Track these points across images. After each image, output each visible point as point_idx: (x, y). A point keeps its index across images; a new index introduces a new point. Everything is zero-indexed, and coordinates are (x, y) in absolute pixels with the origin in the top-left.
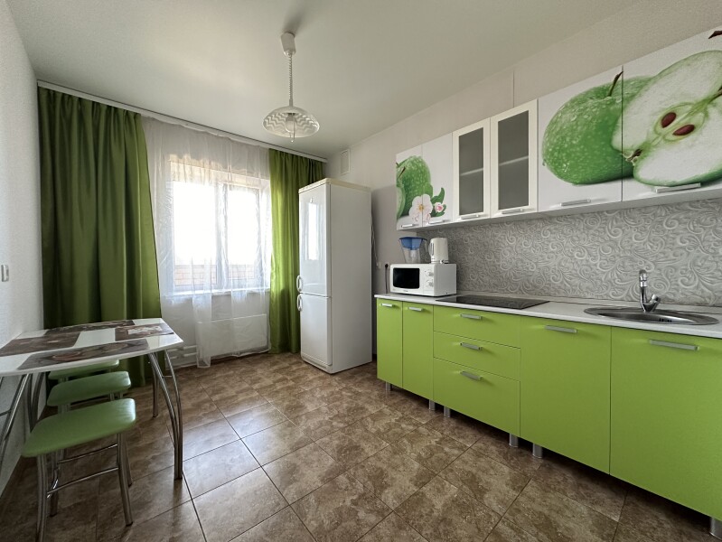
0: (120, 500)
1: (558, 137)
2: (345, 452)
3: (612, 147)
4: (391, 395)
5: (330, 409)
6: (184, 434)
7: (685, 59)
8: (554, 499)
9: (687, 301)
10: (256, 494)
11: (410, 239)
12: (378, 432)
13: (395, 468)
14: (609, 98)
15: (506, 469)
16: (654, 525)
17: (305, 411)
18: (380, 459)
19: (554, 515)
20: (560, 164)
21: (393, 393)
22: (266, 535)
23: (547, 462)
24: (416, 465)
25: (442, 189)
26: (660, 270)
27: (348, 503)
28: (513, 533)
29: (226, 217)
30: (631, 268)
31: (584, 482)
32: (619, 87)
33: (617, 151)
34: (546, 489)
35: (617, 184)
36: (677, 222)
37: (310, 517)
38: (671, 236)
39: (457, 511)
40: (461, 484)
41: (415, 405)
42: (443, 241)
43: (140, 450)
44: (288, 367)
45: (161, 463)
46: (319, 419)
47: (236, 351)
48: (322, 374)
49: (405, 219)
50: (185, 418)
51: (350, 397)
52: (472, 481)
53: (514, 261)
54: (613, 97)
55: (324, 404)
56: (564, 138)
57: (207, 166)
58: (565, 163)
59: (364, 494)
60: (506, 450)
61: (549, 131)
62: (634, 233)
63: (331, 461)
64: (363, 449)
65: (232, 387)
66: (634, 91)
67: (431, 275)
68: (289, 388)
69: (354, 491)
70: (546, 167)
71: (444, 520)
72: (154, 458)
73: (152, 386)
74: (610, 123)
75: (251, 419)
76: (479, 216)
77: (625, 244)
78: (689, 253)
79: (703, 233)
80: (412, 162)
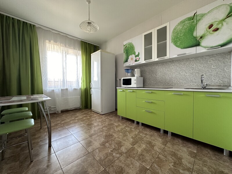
0: (29, 154)
1: (176, 34)
2: (108, 136)
3: (193, 36)
4: (122, 120)
5: (102, 124)
6: (52, 133)
7: (216, 7)
8: (176, 147)
9: (215, 85)
10: (78, 150)
11: (128, 69)
12: (119, 131)
13: (125, 140)
14: (192, 20)
15: (160, 140)
16: (207, 153)
17: (94, 125)
18: (119, 138)
19: (176, 152)
20: (177, 42)
21: (123, 119)
22: (82, 162)
23: (173, 137)
24: (132, 140)
25: (139, 53)
26: (207, 76)
27: (109, 151)
28: (164, 157)
29: (66, 63)
30: (198, 76)
31: (185, 142)
32: (195, 17)
33: (195, 37)
34: (173, 144)
35: (195, 48)
36: (212, 61)
37: (97, 156)
38: (211, 65)
39: (146, 152)
40: (146, 144)
41: (130, 123)
42: (139, 69)
43: (36, 138)
44: (87, 113)
45: (43, 142)
46: (98, 128)
47: (69, 108)
48: (99, 115)
49: (127, 63)
50: (52, 128)
51: (109, 121)
52: (150, 143)
53: (161, 76)
54: (194, 20)
55: (100, 123)
56: (178, 34)
57: (59, 45)
58: (178, 42)
59: (115, 148)
60: (160, 134)
61: (173, 32)
62: (199, 65)
63: (103, 139)
64: (114, 136)
65: (68, 119)
66: (200, 18)
67: (135, 80)
68: (88, 119)
69: (111, 148)
70: (172, 44)
71: (142, 155)
72: (41, 141)
73: (40, 119)
74: (193, 28)
75: (75, 128)
76: (151, 61)
77: (196, 68)
78: (216, 70)
79: (220, 64)
80: (129, 44)
